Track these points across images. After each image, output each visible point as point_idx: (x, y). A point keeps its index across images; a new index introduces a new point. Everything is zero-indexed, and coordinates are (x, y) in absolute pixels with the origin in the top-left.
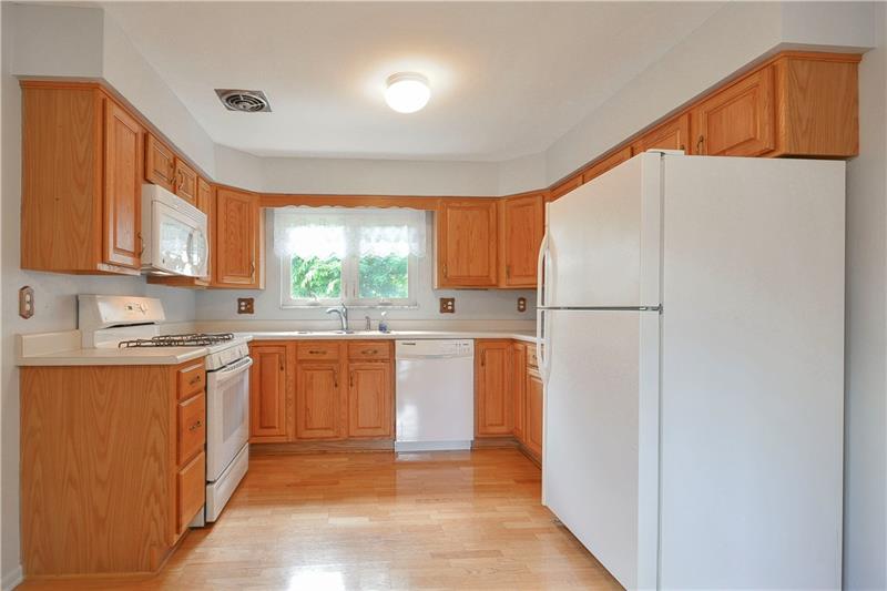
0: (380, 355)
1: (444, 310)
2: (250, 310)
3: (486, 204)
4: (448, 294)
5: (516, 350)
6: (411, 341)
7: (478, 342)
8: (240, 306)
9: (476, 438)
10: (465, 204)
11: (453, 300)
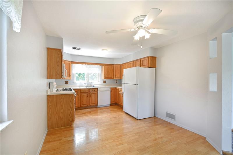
0: (95, 91)
1: (104, 83)
2: (67, 83)
3: (112, 65)
4: (105, 80)
5: (117, 89)
6: (100, 88)
7: (111, 88)
8: (65, 83)
9: (111, 104)
10: (108, 65)
11: (105, 81)
